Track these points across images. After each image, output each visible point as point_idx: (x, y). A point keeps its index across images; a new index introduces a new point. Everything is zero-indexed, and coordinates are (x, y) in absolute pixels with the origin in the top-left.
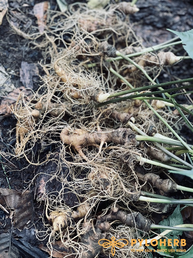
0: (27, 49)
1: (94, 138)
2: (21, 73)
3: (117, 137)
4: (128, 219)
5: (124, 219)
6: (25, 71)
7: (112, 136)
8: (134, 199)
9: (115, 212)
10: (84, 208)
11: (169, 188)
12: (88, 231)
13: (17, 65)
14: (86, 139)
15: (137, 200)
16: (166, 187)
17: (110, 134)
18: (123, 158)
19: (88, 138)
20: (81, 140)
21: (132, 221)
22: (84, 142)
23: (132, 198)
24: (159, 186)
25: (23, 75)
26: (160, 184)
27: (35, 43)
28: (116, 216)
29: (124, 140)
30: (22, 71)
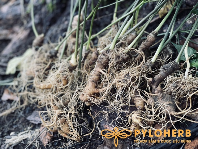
0: (22, 112)
1: (95, 75)
2: (33, 122)
3: (103, 60)
4: (162, 74)
5: (160, 76)
6: (33, 119)
7: (100, 63)
8: (150, 65)
9: (152, 80)
10: (138, 101)
11: (153, 36)
12: (153, 100)
13: (27, 123)
14: (93, 81)
15: (153, 64)
16: (152, 38)
17: (99, 64)
18: (118, 60)
19: (92, 79)
20: (91, 85)
21: (165, 71)
22: (94, 84)
23: (149, 66)
24: (149, 42)
25: (35, 121)
26: (147, 42)
27: (22, 106)
28: (156, 81)
29: (107, 56)
30: (32, 120)
